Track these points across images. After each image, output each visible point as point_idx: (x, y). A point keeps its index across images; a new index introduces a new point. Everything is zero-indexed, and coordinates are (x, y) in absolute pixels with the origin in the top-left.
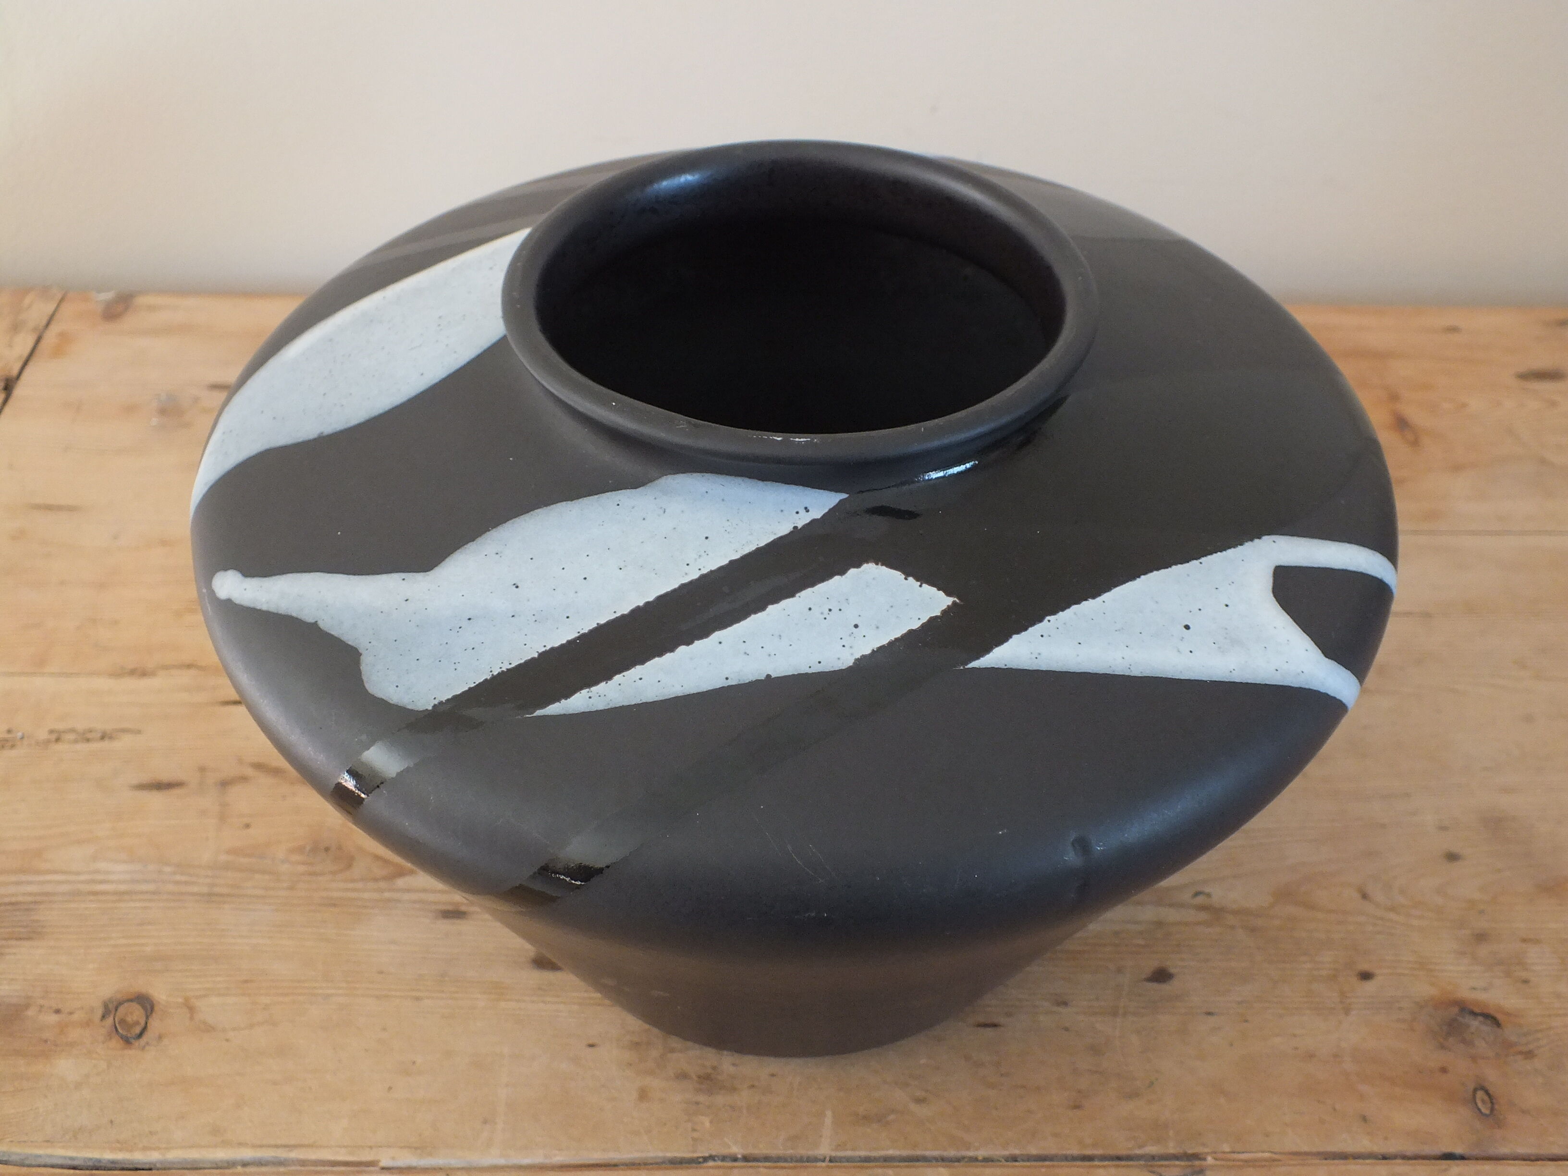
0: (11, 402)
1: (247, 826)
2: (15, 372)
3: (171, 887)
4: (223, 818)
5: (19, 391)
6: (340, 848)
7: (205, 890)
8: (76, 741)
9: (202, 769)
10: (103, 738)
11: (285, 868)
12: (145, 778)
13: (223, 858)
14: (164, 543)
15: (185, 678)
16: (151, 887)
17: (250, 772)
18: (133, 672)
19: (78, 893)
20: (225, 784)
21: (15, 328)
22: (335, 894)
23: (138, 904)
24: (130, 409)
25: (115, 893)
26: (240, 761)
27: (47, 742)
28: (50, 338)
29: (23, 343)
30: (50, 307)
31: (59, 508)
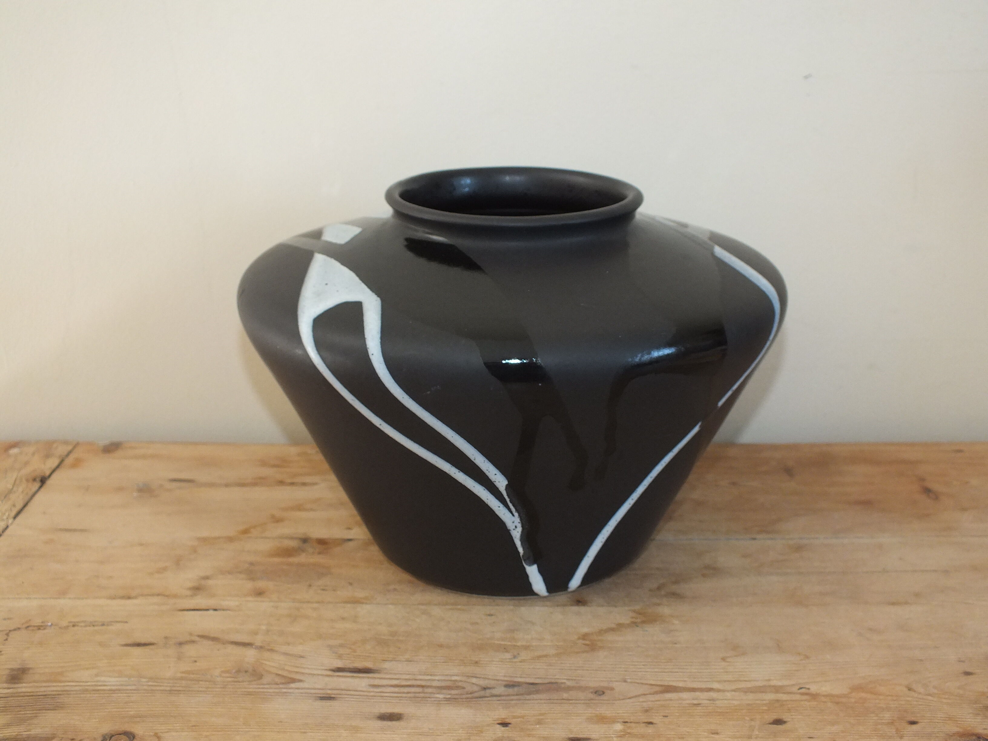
0: (42, 489)
1: (196, 661)
2: (48, 473)
3: (145, 687)
4: (179, 658)
5: (49, 482)
6: (254, 671)
7: (168, 689)
8: (86, 626)
9: (166, 638)
10: (103, 625)
11: (219, 679)
12: (129, 641)
13: (179, 675)
14: (141, 544)
15: (156, 599)
16: (134, 687)
17: (197, 639)
18: (122, 598)
19: (87, 690)
20: (181, 644)
21: (48, 456)
22: (251, 690)
23: (125, 695)
24: (120, 489)
25: (110, 690)
26: (191, 634)
27: (68, 627)
28: (69, 461)
29: (53, 462)
30: (70, 448)
31: (75, 530)
